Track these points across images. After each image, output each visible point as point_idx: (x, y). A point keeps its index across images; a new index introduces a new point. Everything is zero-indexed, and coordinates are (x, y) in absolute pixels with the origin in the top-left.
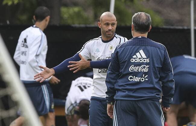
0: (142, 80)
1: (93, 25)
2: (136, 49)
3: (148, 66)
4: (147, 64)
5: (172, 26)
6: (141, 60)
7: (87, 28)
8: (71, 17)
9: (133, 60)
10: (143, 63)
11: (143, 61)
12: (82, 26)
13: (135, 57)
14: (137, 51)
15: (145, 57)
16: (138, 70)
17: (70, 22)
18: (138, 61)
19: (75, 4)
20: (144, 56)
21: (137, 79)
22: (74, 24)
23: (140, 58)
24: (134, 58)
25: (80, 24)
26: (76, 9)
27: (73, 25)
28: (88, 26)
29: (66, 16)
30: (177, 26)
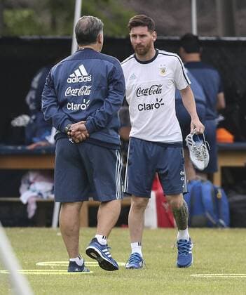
0: (83, 107)
1: (50, 37)
2: (75, 64)
3: (89, 87)
4: (88, 84)
5: (165, 35)
6: (80, 80)
7: (42, 40)
8: (19, 24)
9: (70, 81)
10: (83, 84)
11: (83, 80)
12: (35, 37)
13: (73, 75)
14: (76, 67)
15: (87, 74)
16: (77, 94)
17: (16, 32)
18: (77, 80)
19: (24, 6)
20: (85, 73)
21: (76, 107)
22: (23, 35)
23: (79, 77)
24: (72, 78)
25: (31, 35)
26: (26, 13)
27: (22, 37)
28: (43, 37)
29: (10, 23)
30: (173, 36)
